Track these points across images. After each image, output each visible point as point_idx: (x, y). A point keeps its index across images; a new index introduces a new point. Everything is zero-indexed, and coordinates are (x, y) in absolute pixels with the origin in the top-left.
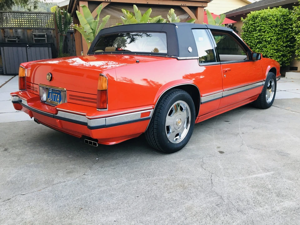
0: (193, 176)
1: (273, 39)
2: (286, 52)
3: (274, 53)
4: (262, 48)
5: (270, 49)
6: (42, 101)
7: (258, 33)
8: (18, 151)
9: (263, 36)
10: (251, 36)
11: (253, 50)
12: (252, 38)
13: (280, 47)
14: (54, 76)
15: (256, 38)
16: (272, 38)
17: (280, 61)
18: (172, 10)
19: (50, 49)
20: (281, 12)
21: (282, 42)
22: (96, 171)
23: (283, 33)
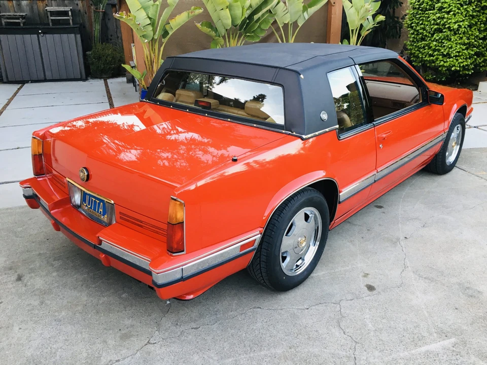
0: (325, 350)
1: (463, 27)
2: (483, 48)
3: (463, 50)
4: (443, 41)
5: (456, 43)
6: (74, 205)
7: (436, 14)
8: (39, 282)
9: (445, 20)
10: (424, 19)
11: (427, 43)
12: (425, 21)
13: (474, 39)
14: (91, 173)
15: (432, 22)
16: (461, 24)
17: (471, 64)
19: (79, 36)
21: (478, 30)
22: (167, 334)
23: (480, 15)
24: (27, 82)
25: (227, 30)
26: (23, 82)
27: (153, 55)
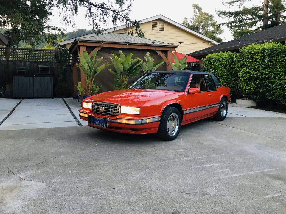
3: (226, 85)
7: (213, 70)
8: (50, 142)
9: (216, 73)
13: (230, 80)
16: (223, 74)
18: (148, 53)
20: (229, 55)
21: (231, 77)
23: (231, 71)
24: (25, 98)
25: (121, 73)
26: (22, 98)
27: (89, 82)
